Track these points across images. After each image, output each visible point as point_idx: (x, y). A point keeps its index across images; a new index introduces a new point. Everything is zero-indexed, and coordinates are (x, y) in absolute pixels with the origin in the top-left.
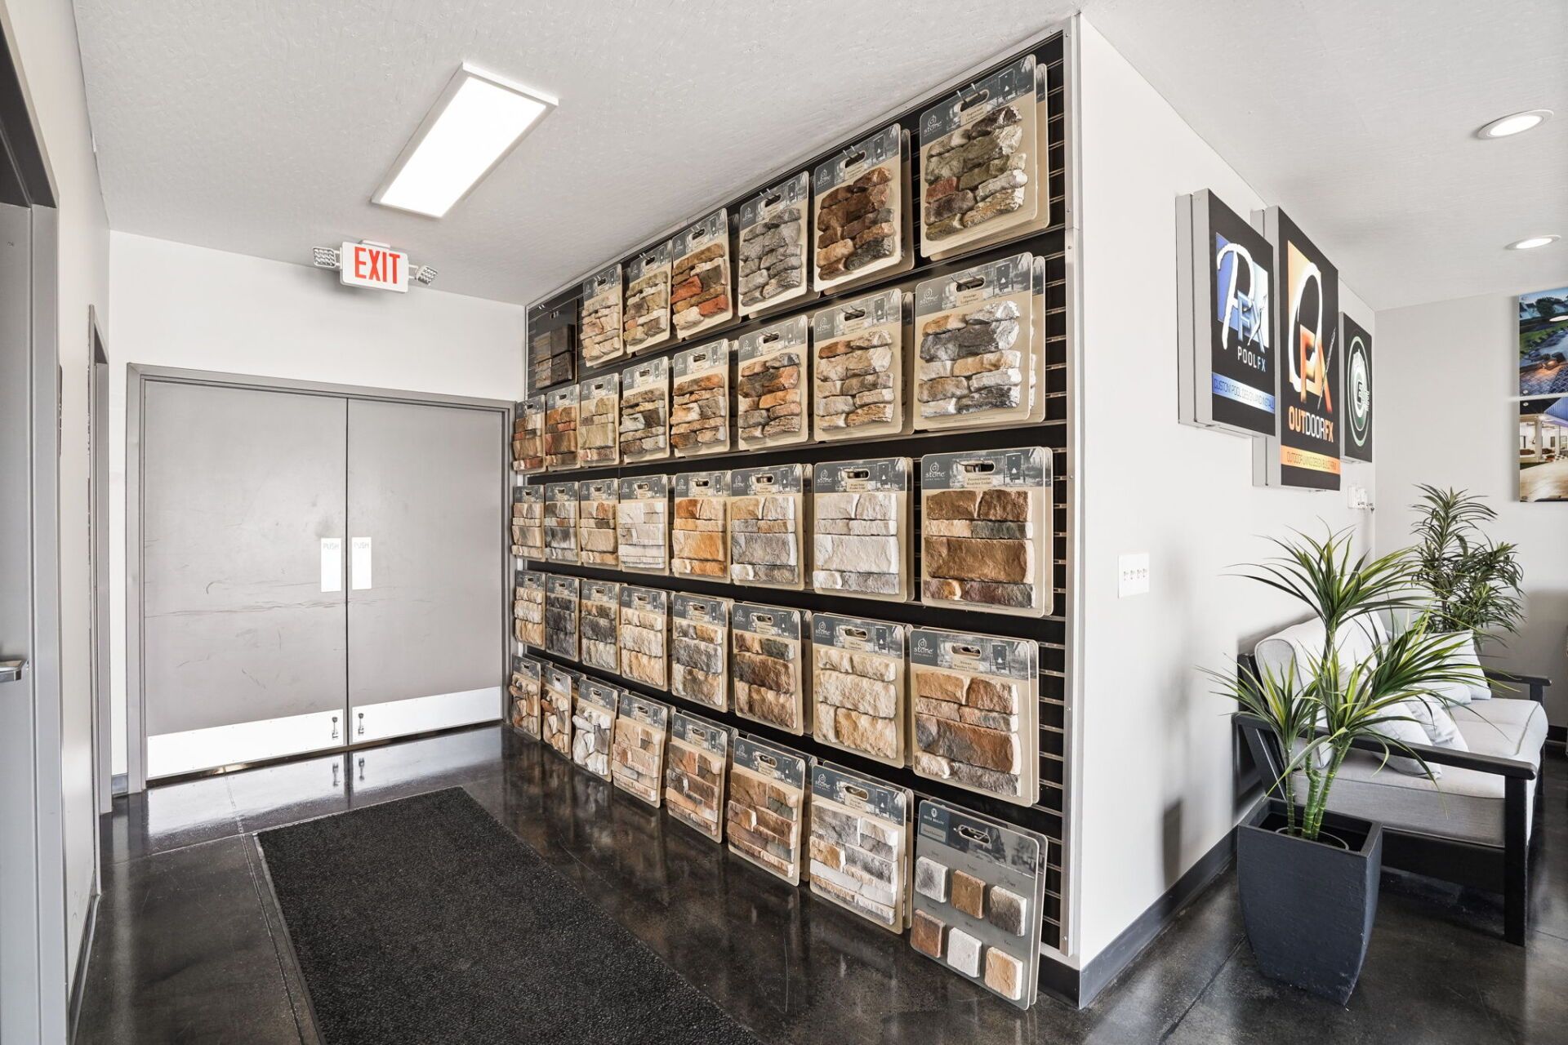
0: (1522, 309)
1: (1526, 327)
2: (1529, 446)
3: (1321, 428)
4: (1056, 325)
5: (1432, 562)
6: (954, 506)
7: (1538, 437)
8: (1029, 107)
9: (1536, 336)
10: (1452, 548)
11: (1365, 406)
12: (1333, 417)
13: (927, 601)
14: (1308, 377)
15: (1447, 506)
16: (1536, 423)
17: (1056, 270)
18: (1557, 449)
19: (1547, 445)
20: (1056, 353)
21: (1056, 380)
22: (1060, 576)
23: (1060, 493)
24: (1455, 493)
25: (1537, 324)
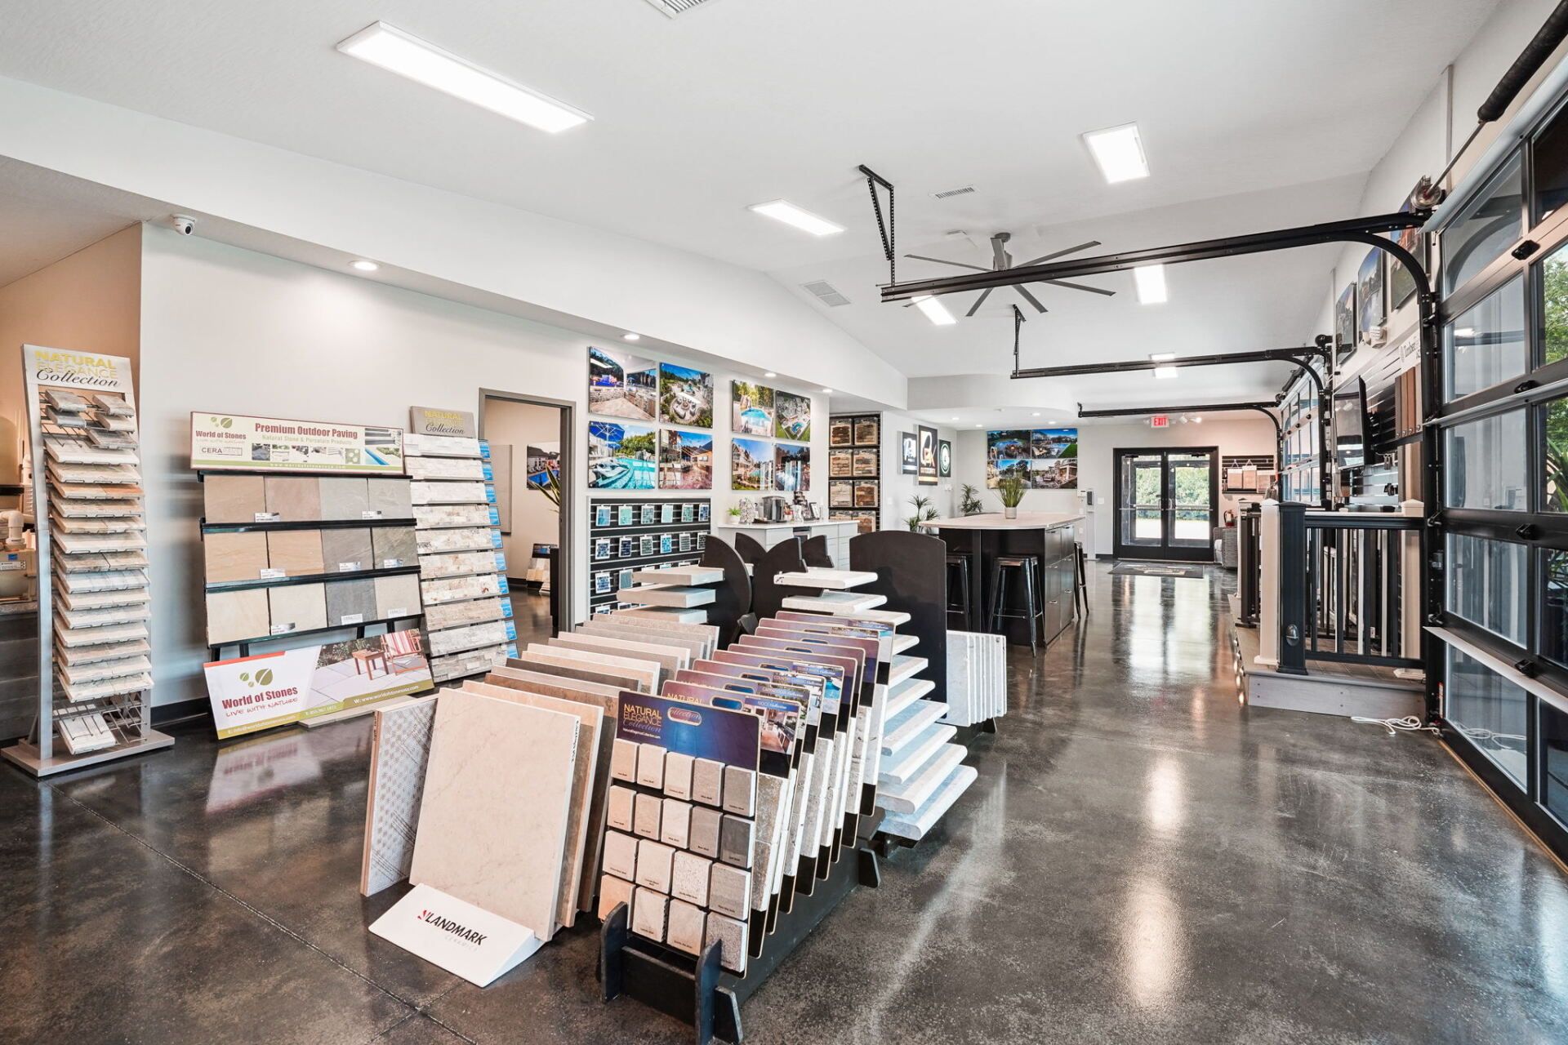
0: (988, 436)
1: (989, 440)
2: (989, 474)
3: (931, 471)
4: (878, 461)
5: (965, 505)
6: (861, 489)
7: (991, 472)
8: (875, 425)
9: (991, 443)
10: (969, 502)
11: (948, 462)
12: (936, 467)
13: (856, 506)
15: (968, 490)
16: (991, 467)
18: (994, 475)
19: (993, 473)
20: (878, 465)
21: (878, 469)
22: (879, 501)
23: (879, 487)
24: (971, 486)
25: (993, 438)
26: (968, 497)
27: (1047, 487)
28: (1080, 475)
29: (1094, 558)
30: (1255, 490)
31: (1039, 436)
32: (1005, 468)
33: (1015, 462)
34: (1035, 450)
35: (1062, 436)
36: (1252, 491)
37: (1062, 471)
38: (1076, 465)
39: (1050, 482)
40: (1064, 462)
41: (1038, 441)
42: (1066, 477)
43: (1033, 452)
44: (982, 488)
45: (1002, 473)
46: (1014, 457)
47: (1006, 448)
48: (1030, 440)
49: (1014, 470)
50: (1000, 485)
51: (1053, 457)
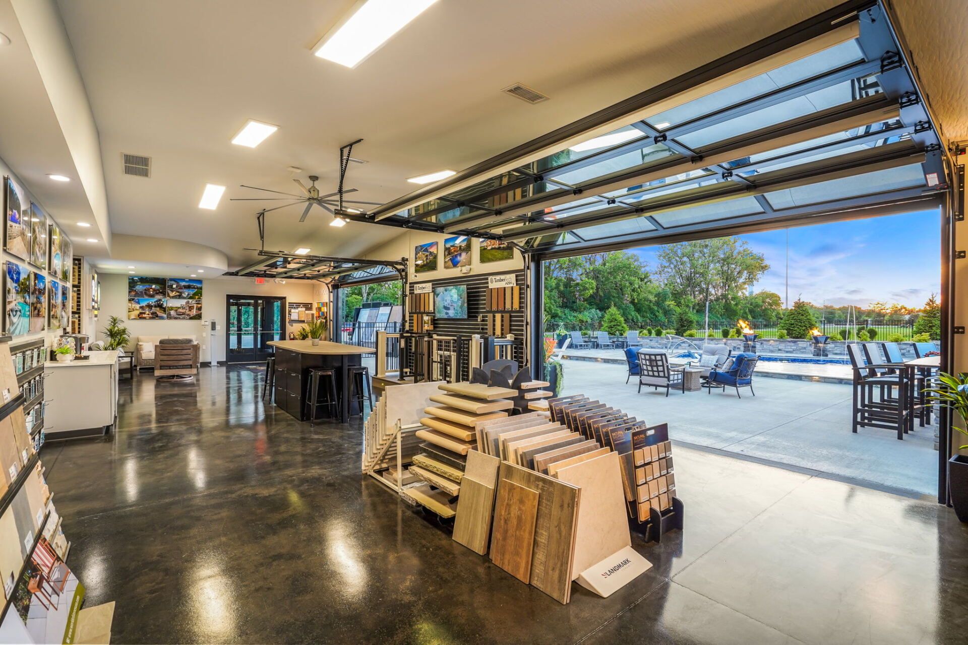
0: (129, 279)
1: (130, 283)
2: (130, 308)
7: (132, 306)
9: (132, 285)
10: (116, 328)
15: (115, 320)
16: (132, 303)
17: (79, 290)
18: (135, 309)
19: (133, 308)
20: (78, 302)
21: (79, 306)
23: (79, 321)
24: (117, 317)
25: (132, 283)
26: (114, 326)
27: (180, 318)
28: (204, 312)
29: (216, 364)
31: (173, 282)
32: (144, 304)
33: (152, 301)
35: (191, 284)
36: (303, 322)
37: (191, 308)
38: (201, 304)
39: (180, 315)
40: (192, 302)
41: (172, 286)
42: (194, 312)
43: (168, 294)
44: (125, 318)
45: (142, 308)
46: (152, 296)
47: (145, 290)
48: (165, 286)
49: (152, 306)
50: (140, 317)
51: (184, 298)
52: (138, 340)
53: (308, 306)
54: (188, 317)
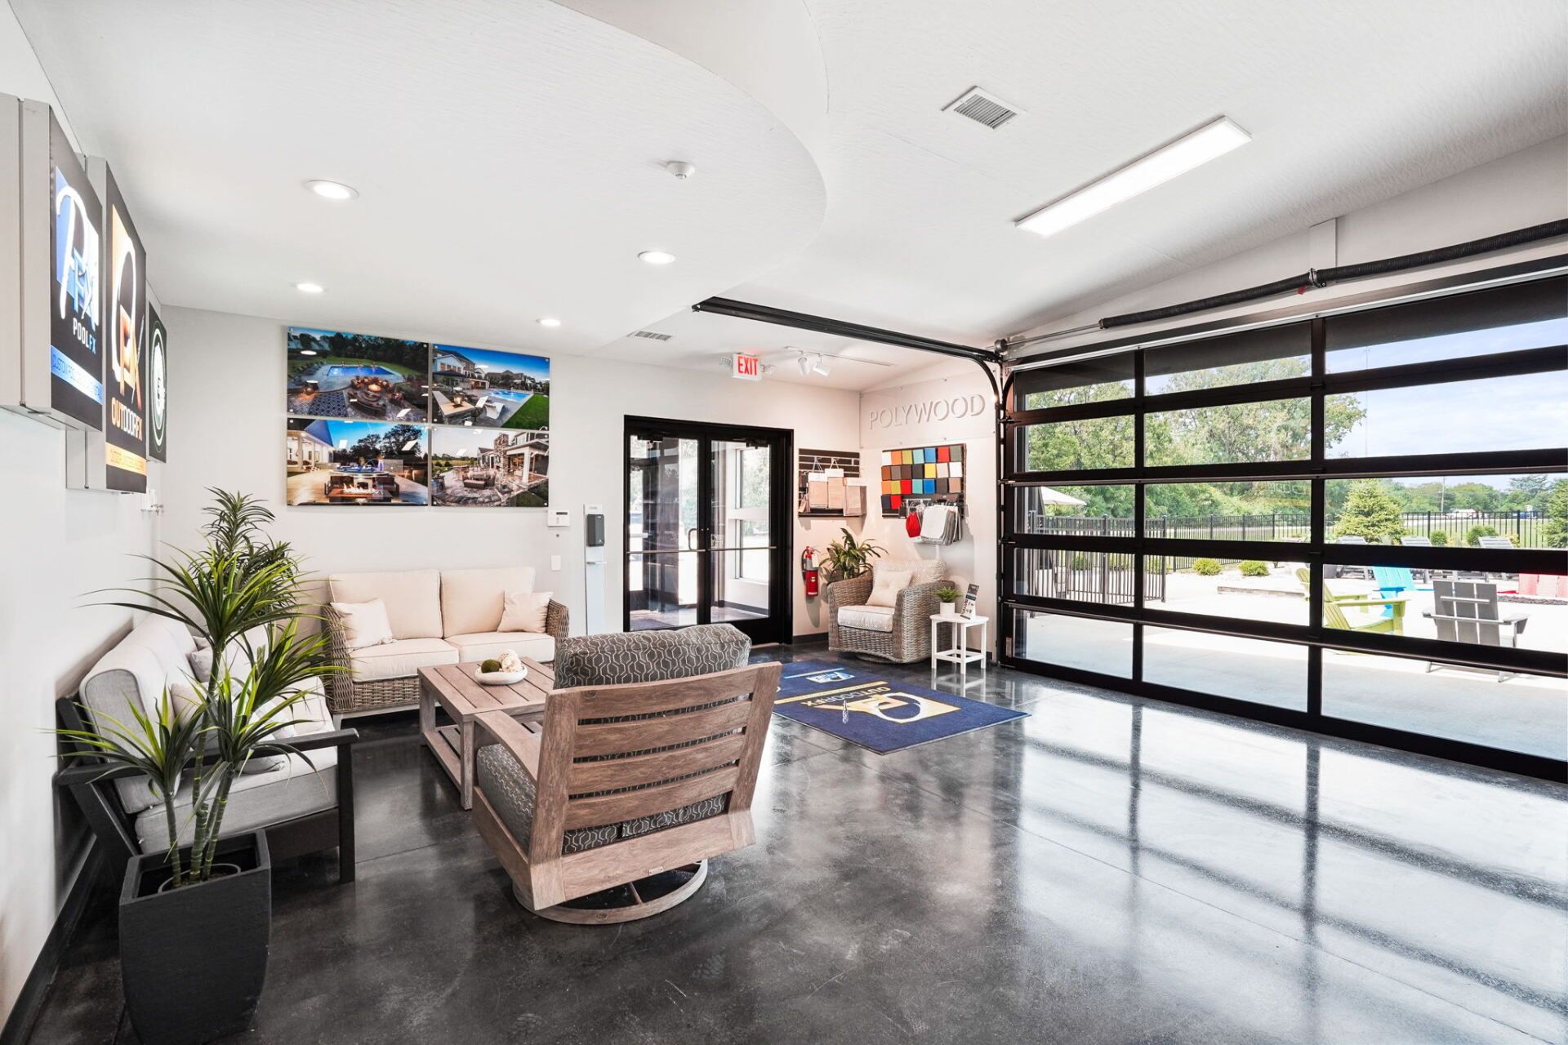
0: (289, 339)
1: (293, 354)
2: (294, 458)
3: (134, 425)
7: (300, 452)
9: (300, 364)
10: (241, 547)
11: (162, 404)
14: (125, 366)
15: (234, 508)
16: (299, 438)
18: (312, 462)
19: (306, 458)
24: (242, 496)
26: (231, 538)
27: (475, 501)
28: (555, 475)
30: (841, 511)
31: (452, 362)
32: (344, 444)
33: (382, 429)
34: (441, 398)
35: (515, 370)
36: (838, 513)
37: (513, 462)
38: (546, 448)
39: (481, 489)
40: (518, 438)
41: (450, 377)
42: (523, 479)
43: (436, 405)
44: (275, 504)
45: (339, 457)
46: (378, 413)
47: (353, 386)
48: (425, 369)
49: (377, 453)
50: (336, 496)
51: (490, 423)
52: (327, 593)
53: (849, 463)
54: (504, 498)
